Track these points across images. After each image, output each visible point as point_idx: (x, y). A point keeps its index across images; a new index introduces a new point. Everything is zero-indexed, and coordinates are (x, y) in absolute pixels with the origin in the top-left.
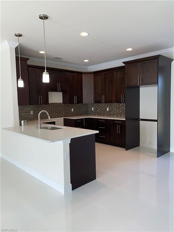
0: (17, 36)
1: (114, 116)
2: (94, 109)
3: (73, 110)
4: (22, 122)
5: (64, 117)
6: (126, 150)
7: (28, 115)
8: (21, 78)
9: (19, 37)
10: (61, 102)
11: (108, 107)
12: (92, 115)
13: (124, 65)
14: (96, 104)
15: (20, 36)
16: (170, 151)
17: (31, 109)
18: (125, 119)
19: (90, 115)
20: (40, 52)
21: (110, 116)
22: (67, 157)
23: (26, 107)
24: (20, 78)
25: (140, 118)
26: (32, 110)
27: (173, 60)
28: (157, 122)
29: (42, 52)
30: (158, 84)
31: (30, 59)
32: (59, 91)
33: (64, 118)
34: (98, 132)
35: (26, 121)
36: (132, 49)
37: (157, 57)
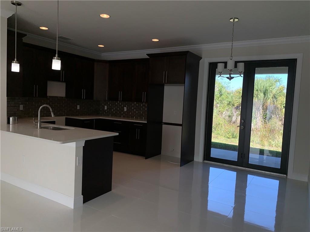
0: (15, 5)
1: (132, 118)
2: (107, 108)
3: (78, 107)
4: (11, 118)
5: (66, 116)
6: (146, 159)
8: (17, 60)
9: (18, 7)
10: (63, 96)
11: (126, 107)
12: (104, 115)
13: (148, 57)
14: (111, 101)
15: (19, 4)
16: (194, 160)
17: (20, 103)
18: (146, 122)
19: (101, 115)
20: (40, 28)
21: (128, 117)
22: (79, 163)
23: (14, 99)
24: (15, 59)
25: (163, 122)
26: (22, 104)
27: (202, 58)
28: (181, 127)
29: (43, 28)
30: (185, 83)
31: (27, 35)
32: (62, 81)
33: (66, 118)
34: (117, 134)
35: (16, 118)
36: (158, 40)
37: (185, 54)
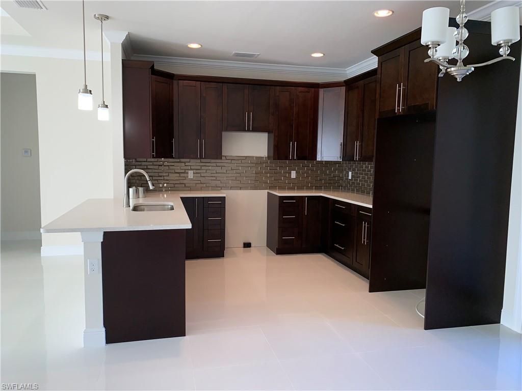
2: (352, 176)
3: (293, 175)
5: (271, 188)
6: (370, 292)
7: (184, 178)
10: (262, 156)
15: (106, 18)
17: (189, 168)
20: (189, 46)
22: (92, 270)
23: (180, 162)
26: (191, 169)
29: (195, 46)
33: (268, 192)
